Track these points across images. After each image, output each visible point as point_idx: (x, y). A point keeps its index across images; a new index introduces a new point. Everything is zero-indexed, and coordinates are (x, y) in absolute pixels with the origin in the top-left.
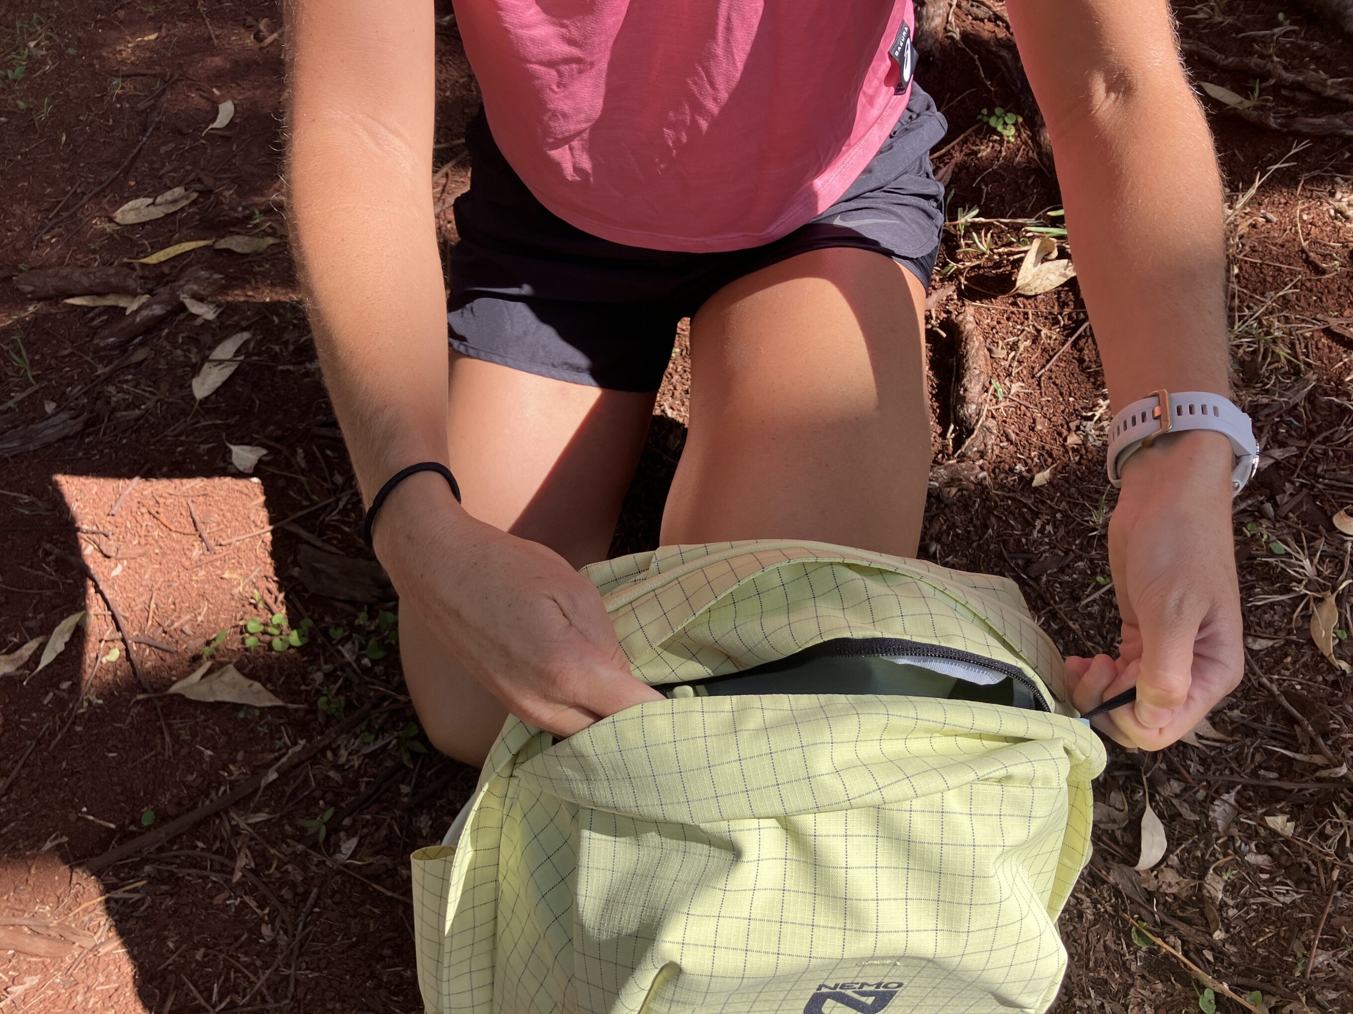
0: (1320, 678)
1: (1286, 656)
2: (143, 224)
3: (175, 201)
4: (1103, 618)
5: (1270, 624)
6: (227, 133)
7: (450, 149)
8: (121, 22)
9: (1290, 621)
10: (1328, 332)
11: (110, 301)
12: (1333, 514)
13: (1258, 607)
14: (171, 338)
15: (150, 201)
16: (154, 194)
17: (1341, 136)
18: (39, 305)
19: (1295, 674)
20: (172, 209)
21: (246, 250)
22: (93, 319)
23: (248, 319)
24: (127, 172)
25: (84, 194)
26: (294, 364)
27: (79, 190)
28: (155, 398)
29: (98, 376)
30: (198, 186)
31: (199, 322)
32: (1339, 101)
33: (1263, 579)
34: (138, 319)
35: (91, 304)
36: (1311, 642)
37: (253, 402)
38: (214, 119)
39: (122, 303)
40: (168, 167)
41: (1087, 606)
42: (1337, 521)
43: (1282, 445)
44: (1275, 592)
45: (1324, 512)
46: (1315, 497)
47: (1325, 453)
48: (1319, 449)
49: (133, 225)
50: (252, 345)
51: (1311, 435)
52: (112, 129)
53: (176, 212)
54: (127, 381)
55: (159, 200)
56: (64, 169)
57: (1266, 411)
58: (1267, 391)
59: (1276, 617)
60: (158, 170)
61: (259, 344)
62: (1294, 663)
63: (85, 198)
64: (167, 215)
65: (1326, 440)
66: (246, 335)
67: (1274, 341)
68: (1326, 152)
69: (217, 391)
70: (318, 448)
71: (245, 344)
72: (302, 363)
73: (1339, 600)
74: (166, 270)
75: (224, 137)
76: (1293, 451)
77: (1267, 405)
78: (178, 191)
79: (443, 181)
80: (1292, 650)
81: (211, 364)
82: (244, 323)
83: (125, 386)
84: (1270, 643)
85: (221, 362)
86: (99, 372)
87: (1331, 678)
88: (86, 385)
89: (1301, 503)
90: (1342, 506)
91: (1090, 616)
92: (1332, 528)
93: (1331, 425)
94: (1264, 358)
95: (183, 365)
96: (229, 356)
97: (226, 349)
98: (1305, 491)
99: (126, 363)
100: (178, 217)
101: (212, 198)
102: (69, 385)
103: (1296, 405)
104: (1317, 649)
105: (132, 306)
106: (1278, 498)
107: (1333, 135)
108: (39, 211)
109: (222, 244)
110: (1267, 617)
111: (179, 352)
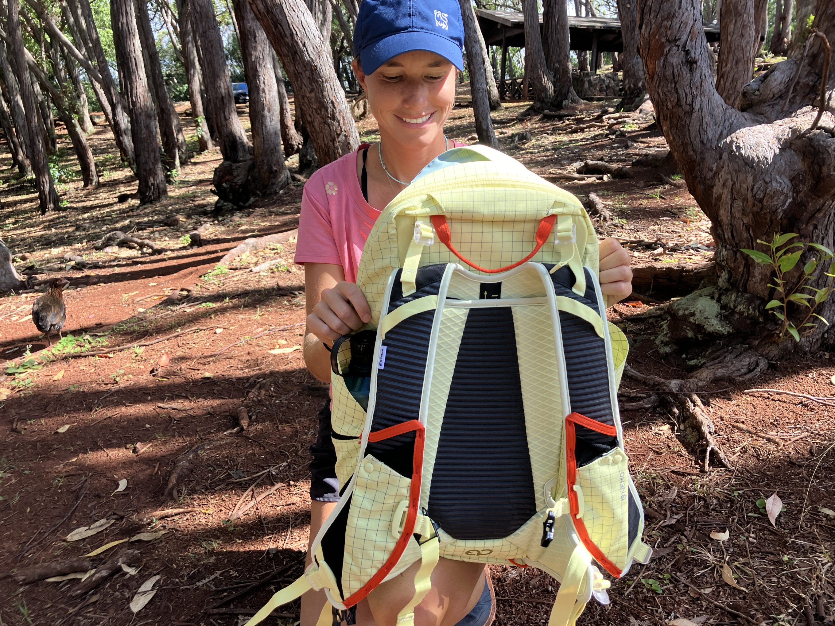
0: (738, 598)
1: (720, 592)
2: (83, 540)
3: (101, 526)
4: (637, 599)
5: (707, 582)
6: (126, 492)
7: (251, 479)
8: (55, 456)
9: (714, 579)
10: (673, 472)
11: (71, 576)
12: (709, 534)
13: (699, 576)
14: (112, 587)
15: (87, 528)
16: (89, 524)
17: (644, 408)
18: (27, 587)
19: (727, 598)
20: (100, 529)
21: (150, 539)
22: (62, 587)
23: (157, 570)
24: (70, 519)
25: (45, 532)
26: (189, 585)
27: (42, 531)
28: (108, 617)
29: (71, 614)
30: (115, 517)
31: (128, 576)
32: (637, 397)
33: (696, 566)
34: (94, 579)
35: (60, 580)
36: (727, 585)
37: (169, 607)
38: (117, 488)
39: (79, 576)
40: (94, 512)
41: (628, 595)
42: (711, 536)
43: (677, 514)
44: (702, 569)
45: (706, 535)
46: (699, 530)
47: (695, 514)
48: (692, 513)
49: (78, 541)
50: (162, 582)
51: (686, 509)
52: (57, 501)
53: (103, 531)
54: (89, 612)
55: (92, 526)
56: (31, 523)
57: (664, 503)
58: (661, 496)
59: (708, 579)
60: (89, 514)
61: (165, 580)
62: (725, 594)
63: (47, 534)
64: (98, 533)
65: (692, 509)
66: (158, 577)
67: (654, 478)
68: (642, 415)
69: (145, 607)
70: (214, 620)
71: (158, 582)
72: (194, 583)
73: (728, 564)
74: (102, 556)
75: (124, 494)
76: (681, 515)
77: (663, 501)
78: (103, 521)
79: (251, 493)
80: (721, 589)
81: (139, 595)
82: (155, 572)
83: (89, 615)
84: (711, 589)
85: (145, 592)
86: (70, 612)
87: (741, 596)
88: (63, 618)
89: (695, 533)
90: (711, 531)
91: (631, 599)
92: (712, 540)
93: (691, 504)
94: (654, 485)
95: (121, 599)
96: (150, 588)
97: (148, 585)
98: (694, 528)
99: (87, 603)
100: (104, 532)
101: (124, 520)
102: (52, 621)
103: (675, 499)
104: (730, 586)
105: (85, 577)
106: (685, 533)
107: (641, 408)
108: (19, 544)
109: (135, 538)
110: (705, 580)
111: (117, 593)
